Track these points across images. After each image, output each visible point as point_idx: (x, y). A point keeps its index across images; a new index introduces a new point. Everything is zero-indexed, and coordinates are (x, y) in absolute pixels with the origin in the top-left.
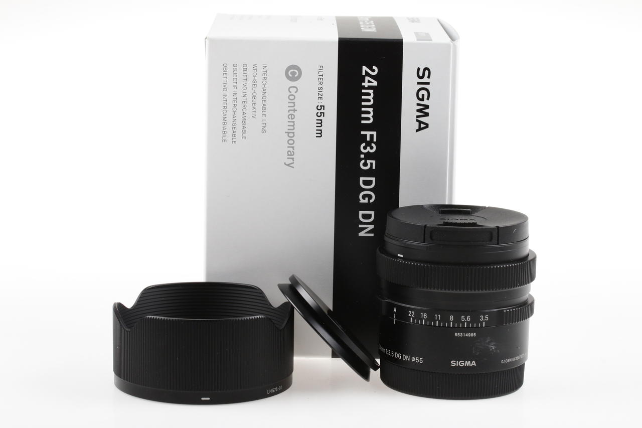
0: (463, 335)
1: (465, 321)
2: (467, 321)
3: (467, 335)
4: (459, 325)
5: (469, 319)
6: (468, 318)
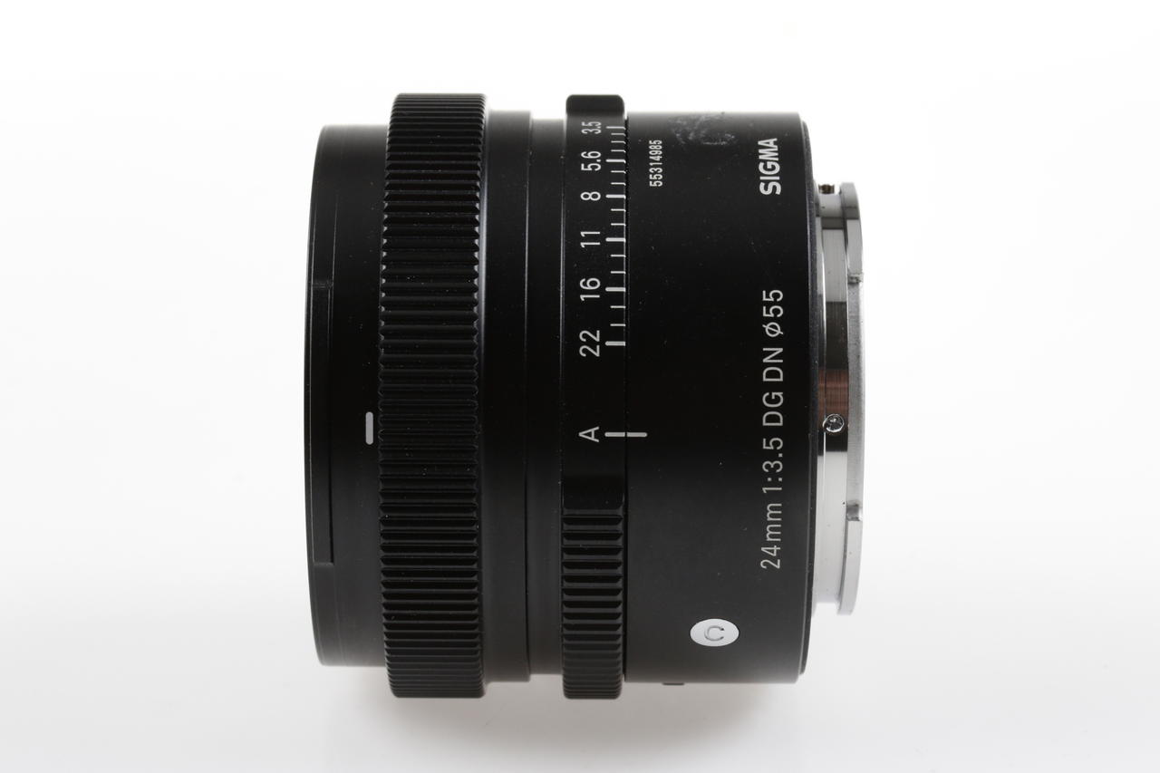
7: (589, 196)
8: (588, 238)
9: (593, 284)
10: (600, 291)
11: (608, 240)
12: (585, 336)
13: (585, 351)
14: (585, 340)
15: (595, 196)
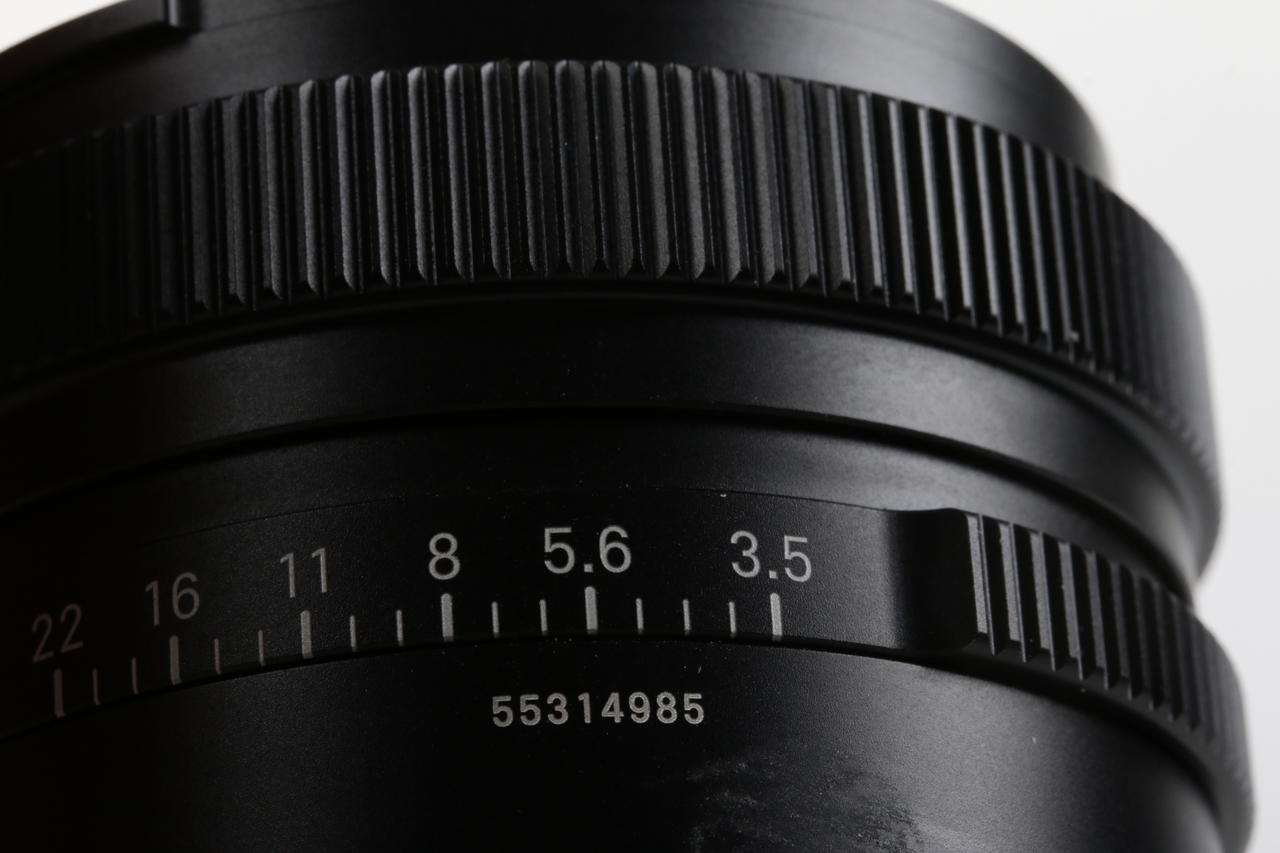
0: (575, 708)
1: (578, 579)
2: (600, 578)
3: (612, 709)
4: (520, 616)
5: (615, 557)
6: (612, 545)
7: (444, 554)
8: (307, 569)
9: (185, 605)
10: (171, 624)
11: (305, 617)
12: (71, 615)
13: (43, 626)
14: (63, 618)
15: (444, 566)
